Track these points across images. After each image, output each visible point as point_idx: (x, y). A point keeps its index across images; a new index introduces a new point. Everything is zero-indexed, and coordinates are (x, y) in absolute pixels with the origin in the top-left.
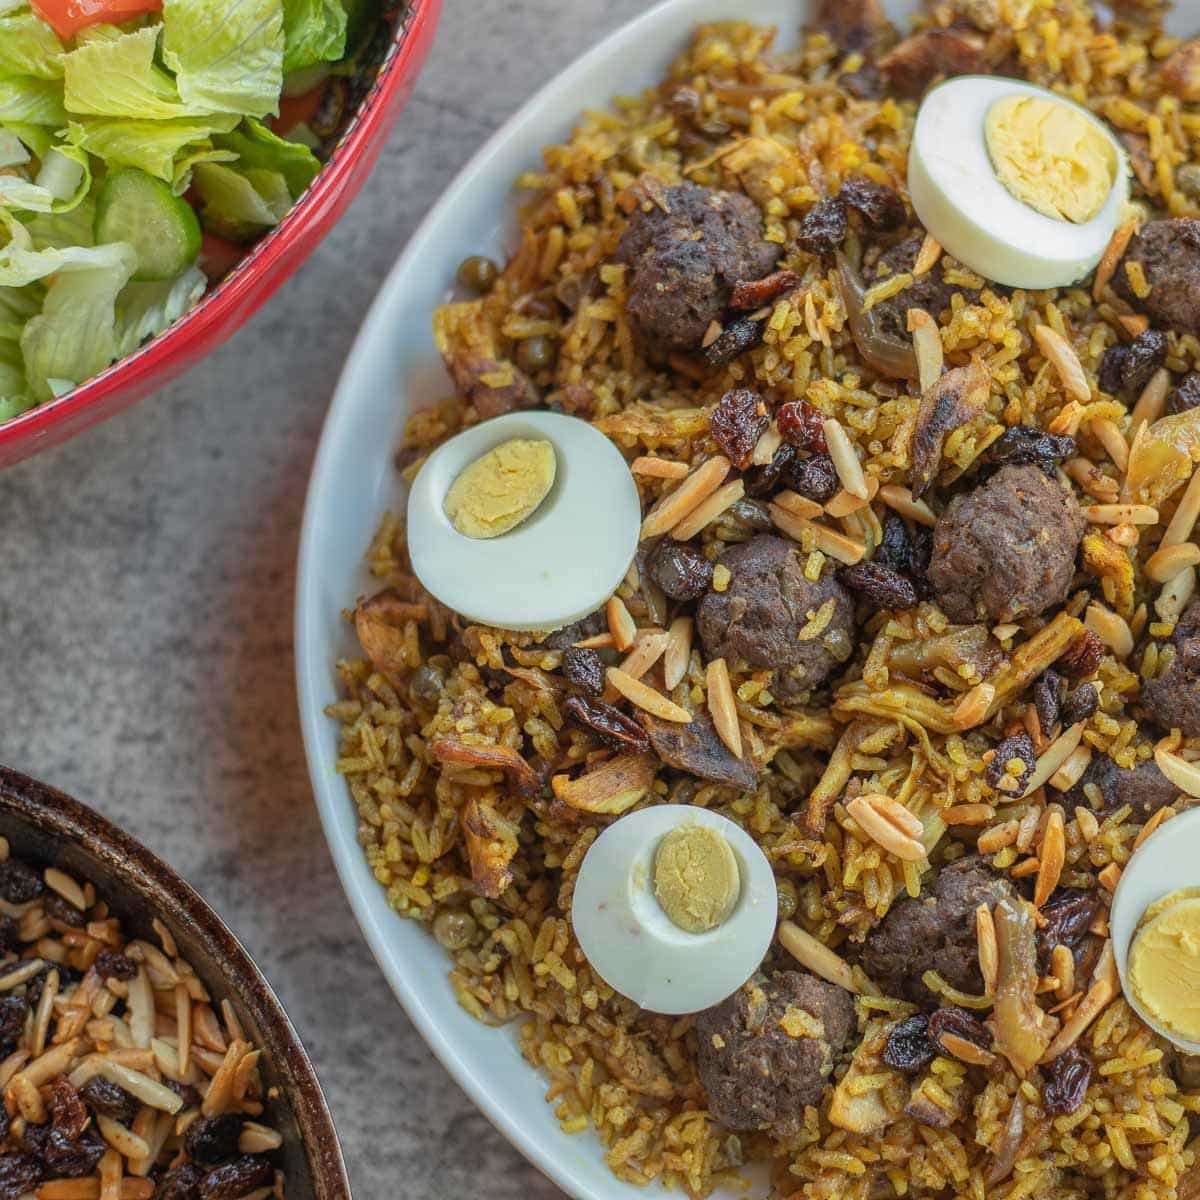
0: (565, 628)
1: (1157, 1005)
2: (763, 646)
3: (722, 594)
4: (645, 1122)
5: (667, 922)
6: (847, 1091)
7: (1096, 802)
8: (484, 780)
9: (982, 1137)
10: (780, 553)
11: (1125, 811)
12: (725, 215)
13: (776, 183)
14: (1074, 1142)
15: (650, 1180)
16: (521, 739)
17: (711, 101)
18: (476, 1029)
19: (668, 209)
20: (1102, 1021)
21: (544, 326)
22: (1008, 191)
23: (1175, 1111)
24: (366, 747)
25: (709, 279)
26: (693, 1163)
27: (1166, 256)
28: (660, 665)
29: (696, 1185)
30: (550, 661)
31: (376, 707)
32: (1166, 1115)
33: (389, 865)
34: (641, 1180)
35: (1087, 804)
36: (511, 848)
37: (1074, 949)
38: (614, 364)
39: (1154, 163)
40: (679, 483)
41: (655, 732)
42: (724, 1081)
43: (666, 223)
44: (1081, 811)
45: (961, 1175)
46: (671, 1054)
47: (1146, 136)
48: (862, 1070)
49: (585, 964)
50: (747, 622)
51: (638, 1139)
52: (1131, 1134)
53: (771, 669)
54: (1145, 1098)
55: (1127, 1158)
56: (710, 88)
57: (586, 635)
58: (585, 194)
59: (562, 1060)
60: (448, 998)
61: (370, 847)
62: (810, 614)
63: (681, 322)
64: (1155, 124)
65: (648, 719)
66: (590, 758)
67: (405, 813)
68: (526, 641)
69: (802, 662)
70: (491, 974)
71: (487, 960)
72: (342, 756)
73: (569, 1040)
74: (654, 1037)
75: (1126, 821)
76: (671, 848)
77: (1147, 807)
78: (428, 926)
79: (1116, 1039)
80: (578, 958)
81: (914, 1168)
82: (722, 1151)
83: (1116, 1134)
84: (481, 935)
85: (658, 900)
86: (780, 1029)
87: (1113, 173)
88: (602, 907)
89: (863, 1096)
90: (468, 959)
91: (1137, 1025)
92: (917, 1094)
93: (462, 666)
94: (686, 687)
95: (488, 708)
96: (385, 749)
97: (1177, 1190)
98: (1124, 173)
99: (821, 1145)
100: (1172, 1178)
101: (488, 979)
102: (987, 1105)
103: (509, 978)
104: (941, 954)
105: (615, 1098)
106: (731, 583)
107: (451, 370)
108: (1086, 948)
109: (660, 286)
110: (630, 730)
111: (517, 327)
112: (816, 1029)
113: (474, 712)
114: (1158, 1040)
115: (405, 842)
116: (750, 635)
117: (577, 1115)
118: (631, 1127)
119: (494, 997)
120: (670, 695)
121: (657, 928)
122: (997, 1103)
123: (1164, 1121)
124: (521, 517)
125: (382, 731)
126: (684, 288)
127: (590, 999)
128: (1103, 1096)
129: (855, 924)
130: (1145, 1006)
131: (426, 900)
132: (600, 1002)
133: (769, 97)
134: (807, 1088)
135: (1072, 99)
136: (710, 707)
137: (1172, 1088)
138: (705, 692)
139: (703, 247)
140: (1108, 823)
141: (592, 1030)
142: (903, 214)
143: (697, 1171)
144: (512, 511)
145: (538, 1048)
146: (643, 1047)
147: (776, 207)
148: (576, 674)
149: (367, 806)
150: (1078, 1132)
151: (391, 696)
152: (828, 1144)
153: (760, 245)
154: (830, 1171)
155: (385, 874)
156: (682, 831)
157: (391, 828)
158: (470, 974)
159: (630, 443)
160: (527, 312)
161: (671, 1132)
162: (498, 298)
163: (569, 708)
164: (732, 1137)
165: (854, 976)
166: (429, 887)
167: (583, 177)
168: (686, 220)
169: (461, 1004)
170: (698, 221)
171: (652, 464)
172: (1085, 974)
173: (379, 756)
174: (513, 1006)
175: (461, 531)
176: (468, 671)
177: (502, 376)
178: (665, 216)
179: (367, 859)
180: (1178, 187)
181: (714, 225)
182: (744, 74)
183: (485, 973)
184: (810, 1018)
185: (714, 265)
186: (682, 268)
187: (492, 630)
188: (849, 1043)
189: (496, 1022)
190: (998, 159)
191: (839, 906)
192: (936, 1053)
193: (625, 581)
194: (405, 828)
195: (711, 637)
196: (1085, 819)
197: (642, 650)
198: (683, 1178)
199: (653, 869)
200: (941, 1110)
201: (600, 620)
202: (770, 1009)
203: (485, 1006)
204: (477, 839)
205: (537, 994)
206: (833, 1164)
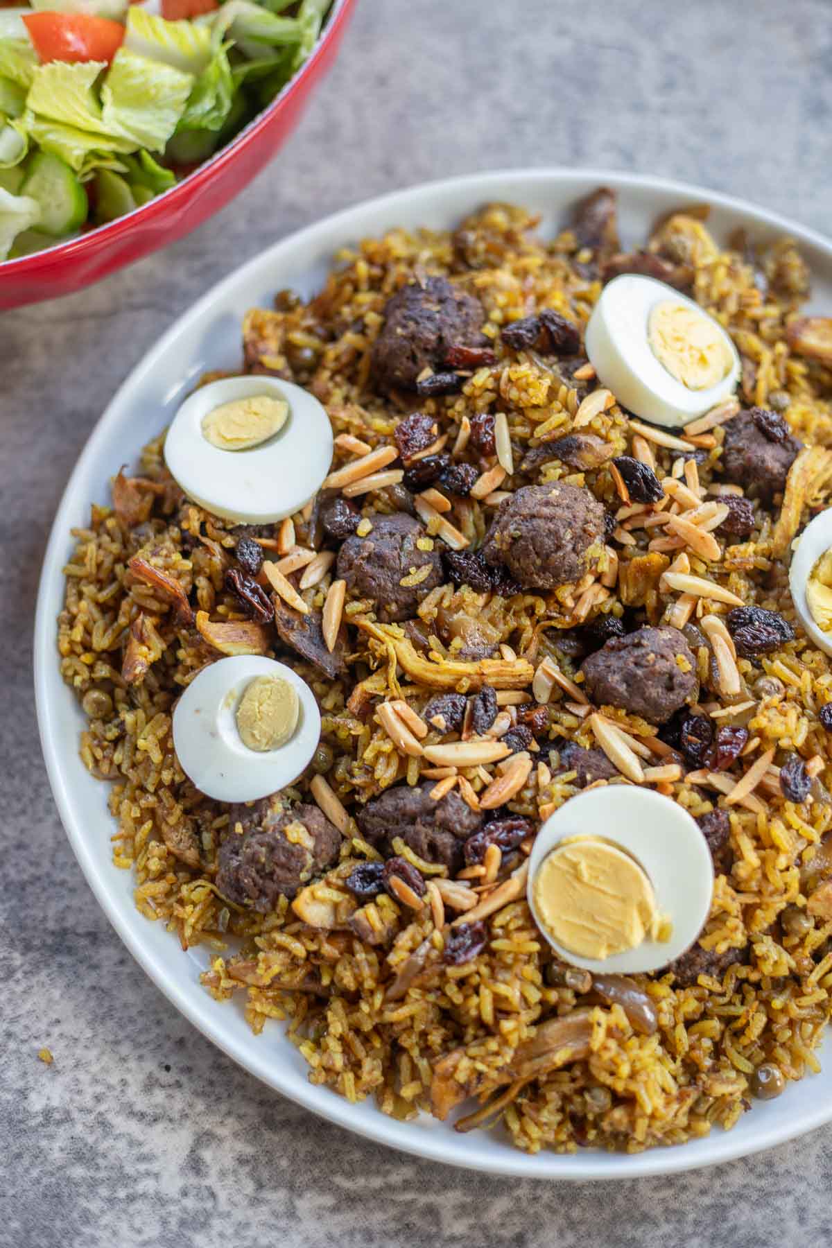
0: (249, 526)
1: (548, 910)
2: (374, 580)
3: (361, 538)
4: (171, 876)
5: (237, 736)
6: (312, 894)
7: (554, 765)
8: (155, 606)
9: (393, 959)
10: (410, 526)
11: (573, 775)
12: (461, 304)
13: (502, 299)
14: (455, 989)
15: (158, 918)
16: (190, 587)
17: (481, 247)
18: (84, 775)
19: (424, 287)
20: (505, 910)
21: (315, 342)
22: (652, 350)
23: (534, 996)
24: (87, 560)
25: (433, 337)
26: (190, 914)
27: (740, 431)
28: (301, 571)
29: (188, 932)
30: (229, 542)
31: (106, 539)
32: (527, 994)
33: (71, 642)
34: (151, 913)
35: (548, 764)
36: (154, 656)
37: (504, 854)
38: (351, 380)
39: (756, 382)
40: (360, 457)
41: (280, 610)
42: (232, 859)
43: (420, 296)
44: (542, 765)
45: (369, 984)
46: (207, 838)
47: (758, 364)
48: (329, 884)
49: (172, 751)
50: (368, 559)
51: (161, 886)
52: (498, 999)
53: (374, 598)
54: (516, 975)
55: (488, 1015)
56: (483, 238)
57: (260, 536)
58: (376, 271)
59: (133, 815)
60: (74, 747)
61: (64, 626)
62: (412, 570)
63: (404, 360)
64: (766, 357)
65: (278, 601)
66: (230, 616)
67: (96, 614)
68: (220, 525)
69: (396, 602)
70: (110, 741)
71: (110, 730)
72: (70, 562)
73: (143, 802)
74: (200, 822)
75: (570, 783)
76: (258, 687)
77: (589, 777)
78: (79, 695)
79: (512, 926)
80: (169, 745)
81: (339, 968)
82: (215, 917)
83: (486, 994)
84: (112, 714)
85: (236, 719)
86: (284, 834)
87: (726, 373)
88: (197, 711)
89: (322, 901)
90: (97, 727)
91: (530, 922)
92: (359, 914)
93: (171, 528)
94: (313, 591)
95: (177, 557)
96: (99, 566)
97: (516, 1052)
98: (735, 376)
99: (281, 928)
100: (514, 1039)
101: (106, 743)
102: (404, 940)
103: (119, 748)
104: (410, 828)
105: (156, 851)
106: (370, 533)
107: (245, 347)
108: (514, 857)
109: (399, 331)
110: (264, 604)
111: (298, 337)
112: (309, 843)
113: (166, 556)
114: (540, 939)
115: (88, 632)
116: (367, 568)
117: (128, 857)
118: (161, 876)
119: (104, 757)
120: (300, 592)
121: (229, 737)
122: (413, 939)
123: (524, 998)
124: (249, 443)
125: (101, 552)
126: (413, 338)
127: (166, 776)
128: (488, 965)
129: (364, 788)
130: (538, 909)
131: (85, 674)
132: (173, 780)
133: (520, 255)
134: (286, 881)
135: (717, 320)
136: (324, 610)
137: (538, 978)
138: (325, 599)
139: (437, 316)
140: (557, 779)
141: (160, 801)
142: (578, 348)
143: (192, 920)
144: (245, 437)
145: (120, 803)
146: (190, 825)
147: (496, 315)
148: (242, 554)
149: (72, 599)
150: (462, 983)
151: (118, 535)
152: (287, 929)
153: (477, 333)
154: (282, 948)
155: (65, 646)
156: (271, 678)
157: (82, 618)
158: (95, 736)
159: (340, 425)
160: (309, 331)
161: (185, 890)
162: (295, 317)
163: (230, 577)
164: (225, 909)
165: (348, 825)
166: (91, 667)
167: (379, 260)
168: (434, 298)
169: (81, 754)
170: (441, 301)
171: (350, 440)
172: (505, 873)
173: (94, 571)
174: (115, 767)
175: (206, 438)
176: (174, 532)
177: (275, 361)
178: (421, 291)
179: (58, 634)
180: (768, 401)
181: (451, 307)
182: (510, 238)
183: (105, 739)
184: (307, 833)
185: (440, 329)
186: (417, 323)
187: (200, 509)
188: (328, 868)
189: (98, 775)
190: (653, 328)
191: (356, 771)
192: (383, 889)
193: (300, 512)
194: (92, 623)
195: (342, 565)
196: (543, 772)
197: (293, 557)
198: (181, 922)
199: (242, 696)
200: (373, 931)
201: (273, 530)
202: (282, 819)
203: (96, 761)
204: (135, 642)
205: (134, 766)
206: (286, 945)
